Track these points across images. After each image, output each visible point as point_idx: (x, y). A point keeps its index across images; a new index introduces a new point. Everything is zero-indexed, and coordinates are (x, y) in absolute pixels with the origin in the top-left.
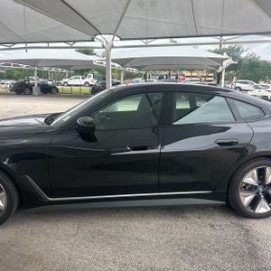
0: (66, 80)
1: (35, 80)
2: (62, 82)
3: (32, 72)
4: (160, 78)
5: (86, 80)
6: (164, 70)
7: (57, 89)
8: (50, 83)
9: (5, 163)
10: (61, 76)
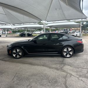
0: (35, 32)
1: (26, 32)
2: (34, 33)
3: (25, 30)
4: (64, 30)
5: (41, 32)
6: (65, 28)
7: (32, 35)
8: (30, 33)
9: (22, 47)
10: (33, 31)
